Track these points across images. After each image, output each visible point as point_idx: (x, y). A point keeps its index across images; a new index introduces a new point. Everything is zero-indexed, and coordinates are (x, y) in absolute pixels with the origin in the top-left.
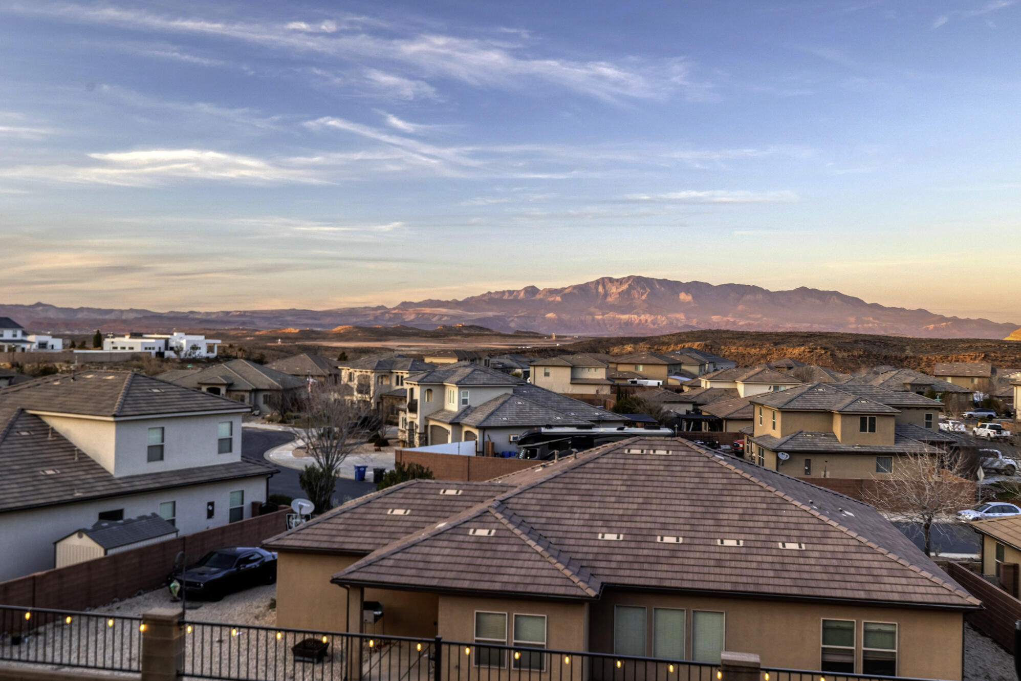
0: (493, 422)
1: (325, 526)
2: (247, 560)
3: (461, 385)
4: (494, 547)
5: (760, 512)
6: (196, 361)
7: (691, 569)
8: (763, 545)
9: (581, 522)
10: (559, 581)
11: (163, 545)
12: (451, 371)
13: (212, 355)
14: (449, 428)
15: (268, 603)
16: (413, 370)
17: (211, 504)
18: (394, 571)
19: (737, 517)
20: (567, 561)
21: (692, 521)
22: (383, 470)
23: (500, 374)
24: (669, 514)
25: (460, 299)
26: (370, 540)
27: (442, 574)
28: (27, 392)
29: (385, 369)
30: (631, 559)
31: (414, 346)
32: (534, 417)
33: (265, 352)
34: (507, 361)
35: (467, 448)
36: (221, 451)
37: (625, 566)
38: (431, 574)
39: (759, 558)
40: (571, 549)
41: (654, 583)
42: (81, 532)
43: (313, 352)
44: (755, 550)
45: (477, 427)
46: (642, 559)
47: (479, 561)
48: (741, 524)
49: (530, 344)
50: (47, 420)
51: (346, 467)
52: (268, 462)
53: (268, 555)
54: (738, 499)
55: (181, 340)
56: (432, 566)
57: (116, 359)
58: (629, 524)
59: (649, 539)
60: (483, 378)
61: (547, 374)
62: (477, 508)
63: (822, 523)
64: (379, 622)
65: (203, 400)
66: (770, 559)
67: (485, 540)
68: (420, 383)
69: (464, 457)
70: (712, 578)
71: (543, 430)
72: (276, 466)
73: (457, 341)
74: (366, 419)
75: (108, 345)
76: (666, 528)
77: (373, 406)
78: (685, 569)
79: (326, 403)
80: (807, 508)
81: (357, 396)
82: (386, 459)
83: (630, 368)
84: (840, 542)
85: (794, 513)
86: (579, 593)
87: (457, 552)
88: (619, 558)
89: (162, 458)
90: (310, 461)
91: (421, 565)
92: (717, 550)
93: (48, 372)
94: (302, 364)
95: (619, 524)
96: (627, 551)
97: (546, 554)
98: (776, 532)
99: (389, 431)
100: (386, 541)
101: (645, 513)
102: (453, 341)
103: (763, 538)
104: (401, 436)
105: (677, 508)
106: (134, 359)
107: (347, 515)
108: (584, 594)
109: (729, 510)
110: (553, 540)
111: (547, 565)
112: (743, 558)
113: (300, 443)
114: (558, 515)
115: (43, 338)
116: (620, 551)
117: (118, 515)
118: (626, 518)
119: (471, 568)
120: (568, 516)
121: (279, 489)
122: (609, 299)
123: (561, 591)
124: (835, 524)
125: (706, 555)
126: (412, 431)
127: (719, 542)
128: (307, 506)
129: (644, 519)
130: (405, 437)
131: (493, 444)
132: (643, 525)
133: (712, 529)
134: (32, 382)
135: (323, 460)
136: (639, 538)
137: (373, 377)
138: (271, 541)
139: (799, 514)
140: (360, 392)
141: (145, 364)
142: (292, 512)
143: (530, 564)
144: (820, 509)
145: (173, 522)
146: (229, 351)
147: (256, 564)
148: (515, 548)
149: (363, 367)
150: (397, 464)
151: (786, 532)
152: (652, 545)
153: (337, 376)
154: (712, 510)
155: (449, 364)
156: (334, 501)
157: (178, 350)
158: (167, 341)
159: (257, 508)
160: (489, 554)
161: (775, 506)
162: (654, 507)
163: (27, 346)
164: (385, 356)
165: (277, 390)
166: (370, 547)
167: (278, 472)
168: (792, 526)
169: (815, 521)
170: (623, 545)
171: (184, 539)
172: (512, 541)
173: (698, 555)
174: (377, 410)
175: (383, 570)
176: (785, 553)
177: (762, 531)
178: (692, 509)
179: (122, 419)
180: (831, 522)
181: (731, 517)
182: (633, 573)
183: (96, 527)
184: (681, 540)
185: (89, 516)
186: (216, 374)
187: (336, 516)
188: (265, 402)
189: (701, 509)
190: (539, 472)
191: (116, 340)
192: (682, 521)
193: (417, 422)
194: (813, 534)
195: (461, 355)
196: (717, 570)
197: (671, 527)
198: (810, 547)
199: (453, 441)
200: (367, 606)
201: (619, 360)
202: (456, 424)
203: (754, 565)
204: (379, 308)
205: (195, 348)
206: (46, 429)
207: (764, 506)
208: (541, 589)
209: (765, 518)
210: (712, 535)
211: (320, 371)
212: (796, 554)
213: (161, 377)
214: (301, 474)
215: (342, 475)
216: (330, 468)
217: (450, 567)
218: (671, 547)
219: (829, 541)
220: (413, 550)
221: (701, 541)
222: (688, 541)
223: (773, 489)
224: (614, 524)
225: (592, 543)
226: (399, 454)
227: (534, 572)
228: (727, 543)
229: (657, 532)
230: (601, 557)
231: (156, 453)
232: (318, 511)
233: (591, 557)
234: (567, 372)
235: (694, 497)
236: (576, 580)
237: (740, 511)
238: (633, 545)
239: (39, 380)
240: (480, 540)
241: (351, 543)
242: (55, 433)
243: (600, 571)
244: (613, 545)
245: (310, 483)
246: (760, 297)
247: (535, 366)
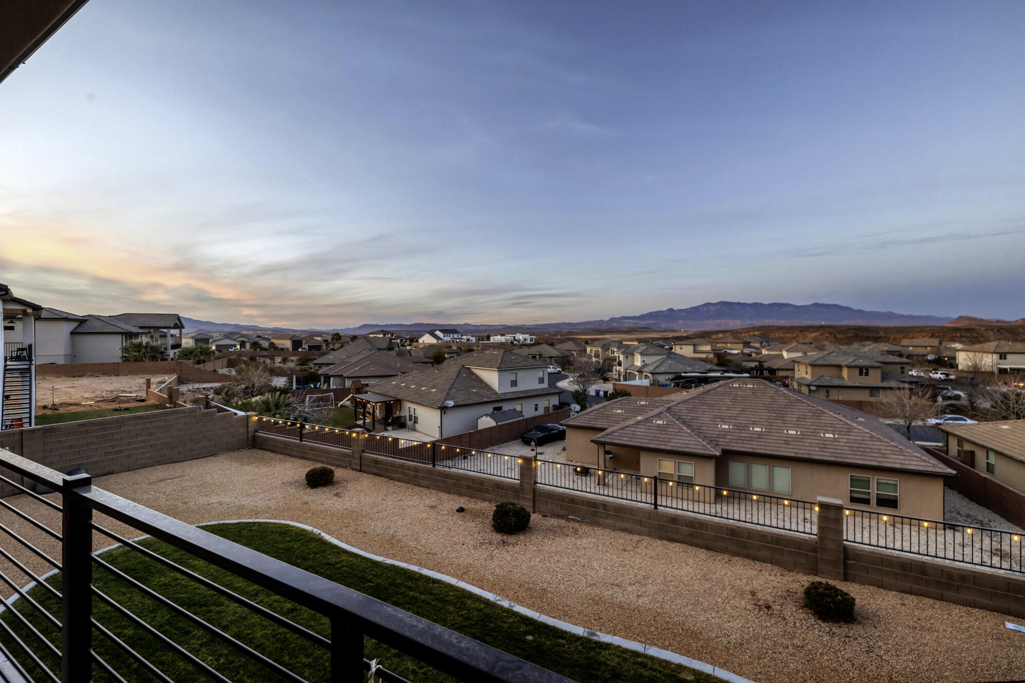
0: (657, 371)
1: (586, 416)
2: (552, 429)
3: (642, 354)
4: (666, 429)
5: (809, 417)
6: (526, 345)
7: (770, 444)
8: (812, 434)
9: (709, 419)
10: (699, 447)
11: (519, 421)
12: (637, 348)
13: (533, 342)
14: (637, 373)
15: (562, 448)
16: (619, 348)
17: (536, 405)
18: (619, 438)
19: (795, 419)
20: (703, 437)
21: (770, 421)
22: (607, 392)
23: (660, 349)
24: (756, 417)
25: (637, 316)
26: (606, 424)
27: (642, 441)
28: (464, 359)
29: (606, 347)
30: (737, 438)
31: (617, 337)
32: (677, 369)
33: (554, 341)
34: (661, 342)
35: (646, 382)
36: (540, 383)
37: (734, 441)
38: (637, 440)
39: (810, 441)
40: (704, 431)
41: (750, 450)
42: (487, 415)
43: (573, 340)
44: (807, 437)
45: (650, 373)
46: (743, 438)
47: (659, 435)
48: (798, 423)
49: (671, 335)
50: (472, 370)
51: (591, 391)
52: (558, 388)
53: (561, 428)
54: (795, 410)
55: (520, 337)
56: (636, 437)
57: (495, 345)
58: (734, 421)
59: (746, 428)
60: (651, 351)
61: (681, 349)
62: (656, 411)
63: (847, 424)
64: (612, 460)
65: (531, 361)
66: (816, 442)
67: (662, 426)
68: (623, 353)
69: (644, 387)
70: (783, 449)
71: (683, 374)
72: (562, 389)
73: (637, 334)
74: (600, 369)
75: (492, 338)
76: (755, 424)
77: (601, 364)
78: (767, 444)
79: (581, 362)
80: (837, 416)
81: (594, 359)
82: (609, 387)
83: (724, 345)
84: (859, 434)
85: (829, 419)
86: (711, 453)
87: (648, 431)
88: (730, 437)
89: (516, 386)
90: (575, 387)
91: (631, 436)
92: (785, 435)
93: (471, 350)
94: (570, 346)
95: (729, 421)
96: (734, 434)
97: (693, 434)
98: (819, 428)
99: (609, 374)
100: (613, 424)
101: (743, 415)
102: (634, 334)
103: (811, 430)
104: (614, 377)
105: (761, 414)
106: (501, 345)
107: (596, 412)
108: (713, 454)
109: (790, 416)
110: (695, 427)
111: (693, 439)
112: (800, 440)
113: (572, 379)
114: (697, 415)
115: (468, 337)
116: (731, 434)
117: (500, 409)
118: (733, 418)
119: (655, 439)
120: (702, 416)
121: (564, 399)
122: (710, 313)
123: (701, 452)
124: (855, 425)
125: (779, 438)
126: (619, 375)
127: (785, 432)
128: (578, 408)
129: (743, 419)
130: (617, 377)
131: (658, 381)
132: (742, 422)
133: (781, 425)
134: (466, 355)
135: (582, 387)
136: (741, 428)
137: (600, 350)
138: (563, 422)
139: (832, 419)
140: (595, 357)
141: (506, 347)
142: (571, 409)
143: (684, 438)
144: (844, 416)
145: (522, 412)
146: (539, 341)
147: (556, 431)
148: (676, 430)
149: (596, 347)
150: (615, 389)
151: (825, 428)
152: (748, 432)
153: (585, 351)
154: (780, 415)
155: (634, 345)
156: (588, 405)
157: (519, 341)
158: (514, 337)
159: (555, 407)
160: (664, 432)
161: (817, 414)
162: (747, 413)
163: (463, 340)
164: (606, 342)
165: (560, 357)
166: (607, 427)
167: (563, 392)
168: (829, 425)
169: (842, 423)
170: (732, 431)
171: (526, 419)
172: (675, 427)
173: (774, 438)
174: (603, 365)
175: (614, 437)
176: (825, 439)
177: (810, 427)
178: (769, 414)
179: (501, 370)
180: (853, 424)
181: (792, 419)
182: (739, 445)
183: (492, 413)
184: (764, 430)
185: (489, 409)
186: (535, 350)
187: (590, 412)
188: (555, 362)
189: (774, 415)
190: (684, 395)
191: (495, 337)
192: (763, 420)
193: (622, 370)
194: (841, 430)
195: (640, 341)
196: (786, 446)
197: (758, 423)
198: (840, 436)
199: (639, 379)
200: (607, 453)
201: (717, 341)
202: (640, 371)
203: (807, 444)
204: (601, 321)
205: (525, 340)
206: (473, 374)
207: (811, 414)
208: (691, 450)
209: (812, 421)
210: (782, 428)
211: (577, 349)
212: (832, 440)
213: (514, 352)
214: (573, 393)
215: (590, 394)
216: (585, 390)
217: (645, 437)
218: (759, 433)
219: (852, 434)
220: (627, 429)
221: (775, 431)
222: (767, 430)
223: (815, 406)
224: (726, 420)
225: (715, 429)
226: (614, 385)
227: (687, 442)
228: (790, 432)
229: (750, 425)
230: (721, 436)
231: (514, 383)
232: (582, 410)
233: (715, 436)
234: (692, 347)
235: (770, 409)
236: (709, 447)
237: (797, 416)
238: (737, 431)
239: (469, 354)
240: (659, 426)
241: (598, 424)
242: (475, 375)
243: (721, 443)
244: (727, 430)
245: (577, 397)
246: (791, 309)
247: (675, 345)
